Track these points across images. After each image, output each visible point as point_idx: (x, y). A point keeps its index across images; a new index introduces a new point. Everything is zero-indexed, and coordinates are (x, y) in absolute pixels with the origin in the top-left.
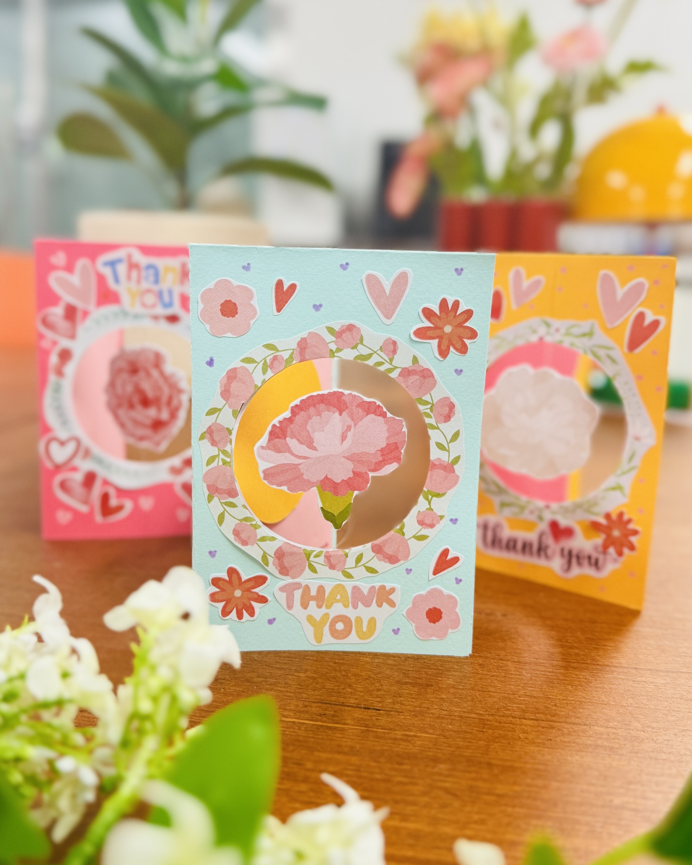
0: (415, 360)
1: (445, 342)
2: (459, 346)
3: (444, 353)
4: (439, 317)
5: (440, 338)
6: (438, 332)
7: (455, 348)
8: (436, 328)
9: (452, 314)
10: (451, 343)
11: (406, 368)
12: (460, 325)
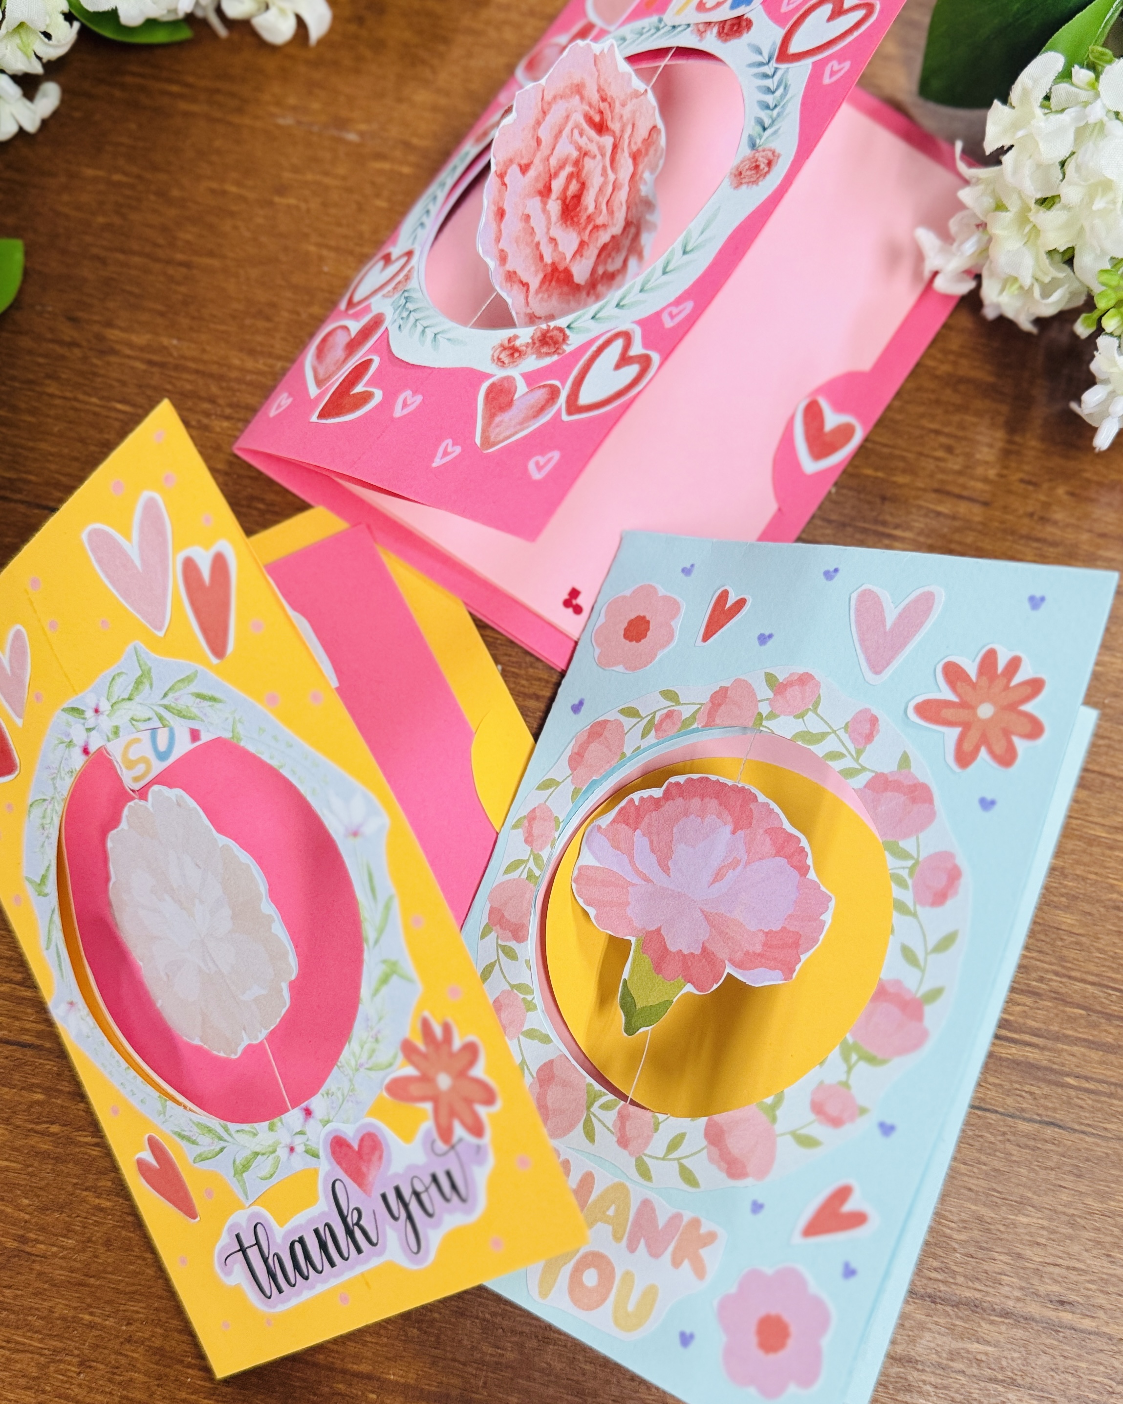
0: (905, 760)
1: (974, 735)
2: (999, 749)
3: (964, 758)
4: (974, 686)
5: (966, 726)
6: (963, 714)
7: (991, 752)
8: (964, 705)
9: (1000, 683)
10: (984, 740)
11: (882, 774)
12: (1012, 707)
